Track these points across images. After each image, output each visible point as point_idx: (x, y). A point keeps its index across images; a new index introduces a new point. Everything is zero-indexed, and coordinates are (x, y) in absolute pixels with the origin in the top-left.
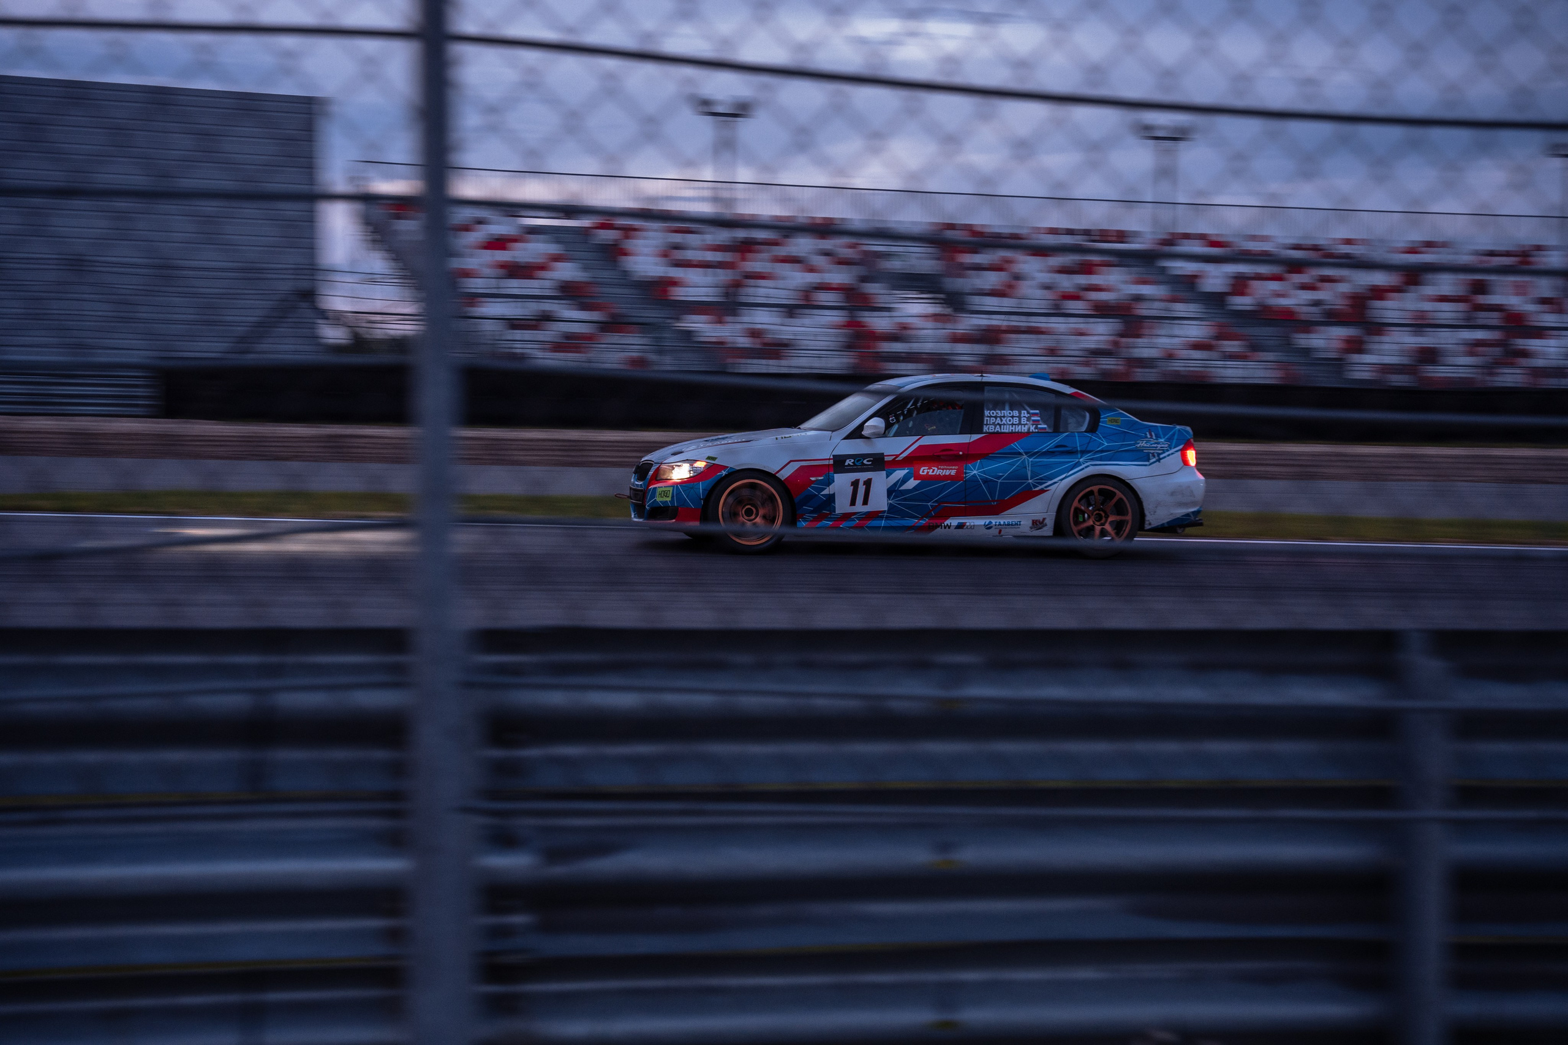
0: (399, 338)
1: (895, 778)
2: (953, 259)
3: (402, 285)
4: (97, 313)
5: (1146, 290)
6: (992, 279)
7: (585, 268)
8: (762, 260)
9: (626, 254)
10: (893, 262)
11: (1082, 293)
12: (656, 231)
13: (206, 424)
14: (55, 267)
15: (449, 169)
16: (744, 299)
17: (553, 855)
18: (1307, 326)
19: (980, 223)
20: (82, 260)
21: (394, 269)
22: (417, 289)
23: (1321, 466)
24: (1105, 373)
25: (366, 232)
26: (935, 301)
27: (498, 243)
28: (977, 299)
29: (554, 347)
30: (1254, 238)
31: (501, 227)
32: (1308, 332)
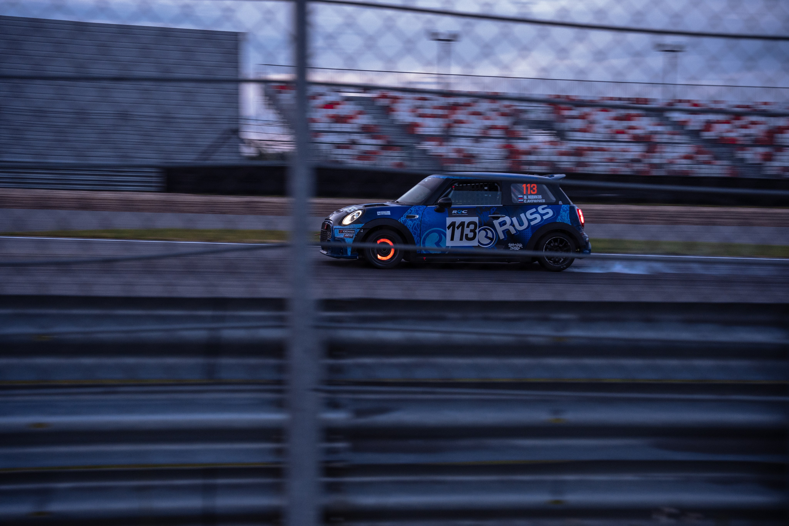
0: (281, 153)
1: (532, 377)
2: (559, 113)
3: (284, 126)
4: (132, 140)
5: (659, 129)
6: (578, 124)
7: (374, 118)
8: (462, 114)
9: (393, 111)
10: (529, 115)
11: (626, 130)
12: (410, 99)
13: (186, 196)
14: (111, 117)
15: (309, 68)
16: (452, 134)
17: (359, 413)
18: (743, 147)
19: (574, 95)
20: (127, 114)
21: (279, 118)
22: (290, 128)
23: (749, 219)
24: (638, 171)
25: (266, 100)
26: (551, 135)
27: (330, 106)
28: (571, 134)
29: (358, 158)
30: (716, 102)
31: (331, 98)
32: (743, 150)
